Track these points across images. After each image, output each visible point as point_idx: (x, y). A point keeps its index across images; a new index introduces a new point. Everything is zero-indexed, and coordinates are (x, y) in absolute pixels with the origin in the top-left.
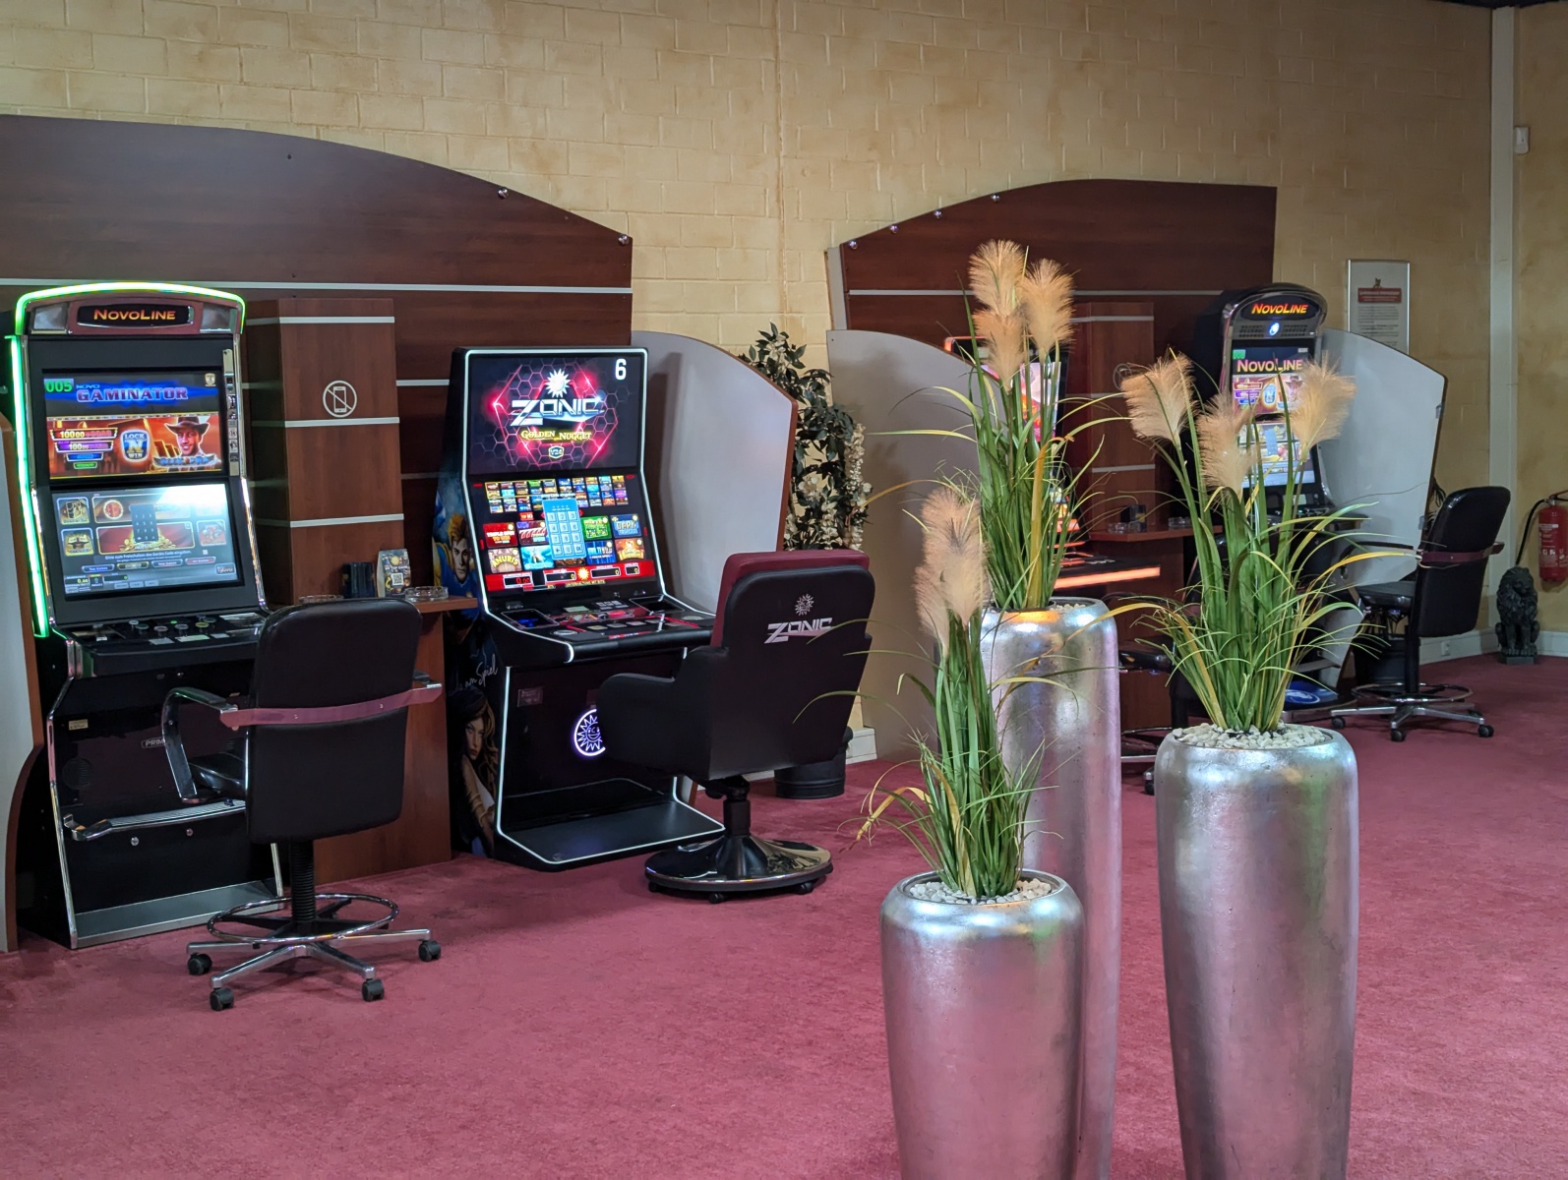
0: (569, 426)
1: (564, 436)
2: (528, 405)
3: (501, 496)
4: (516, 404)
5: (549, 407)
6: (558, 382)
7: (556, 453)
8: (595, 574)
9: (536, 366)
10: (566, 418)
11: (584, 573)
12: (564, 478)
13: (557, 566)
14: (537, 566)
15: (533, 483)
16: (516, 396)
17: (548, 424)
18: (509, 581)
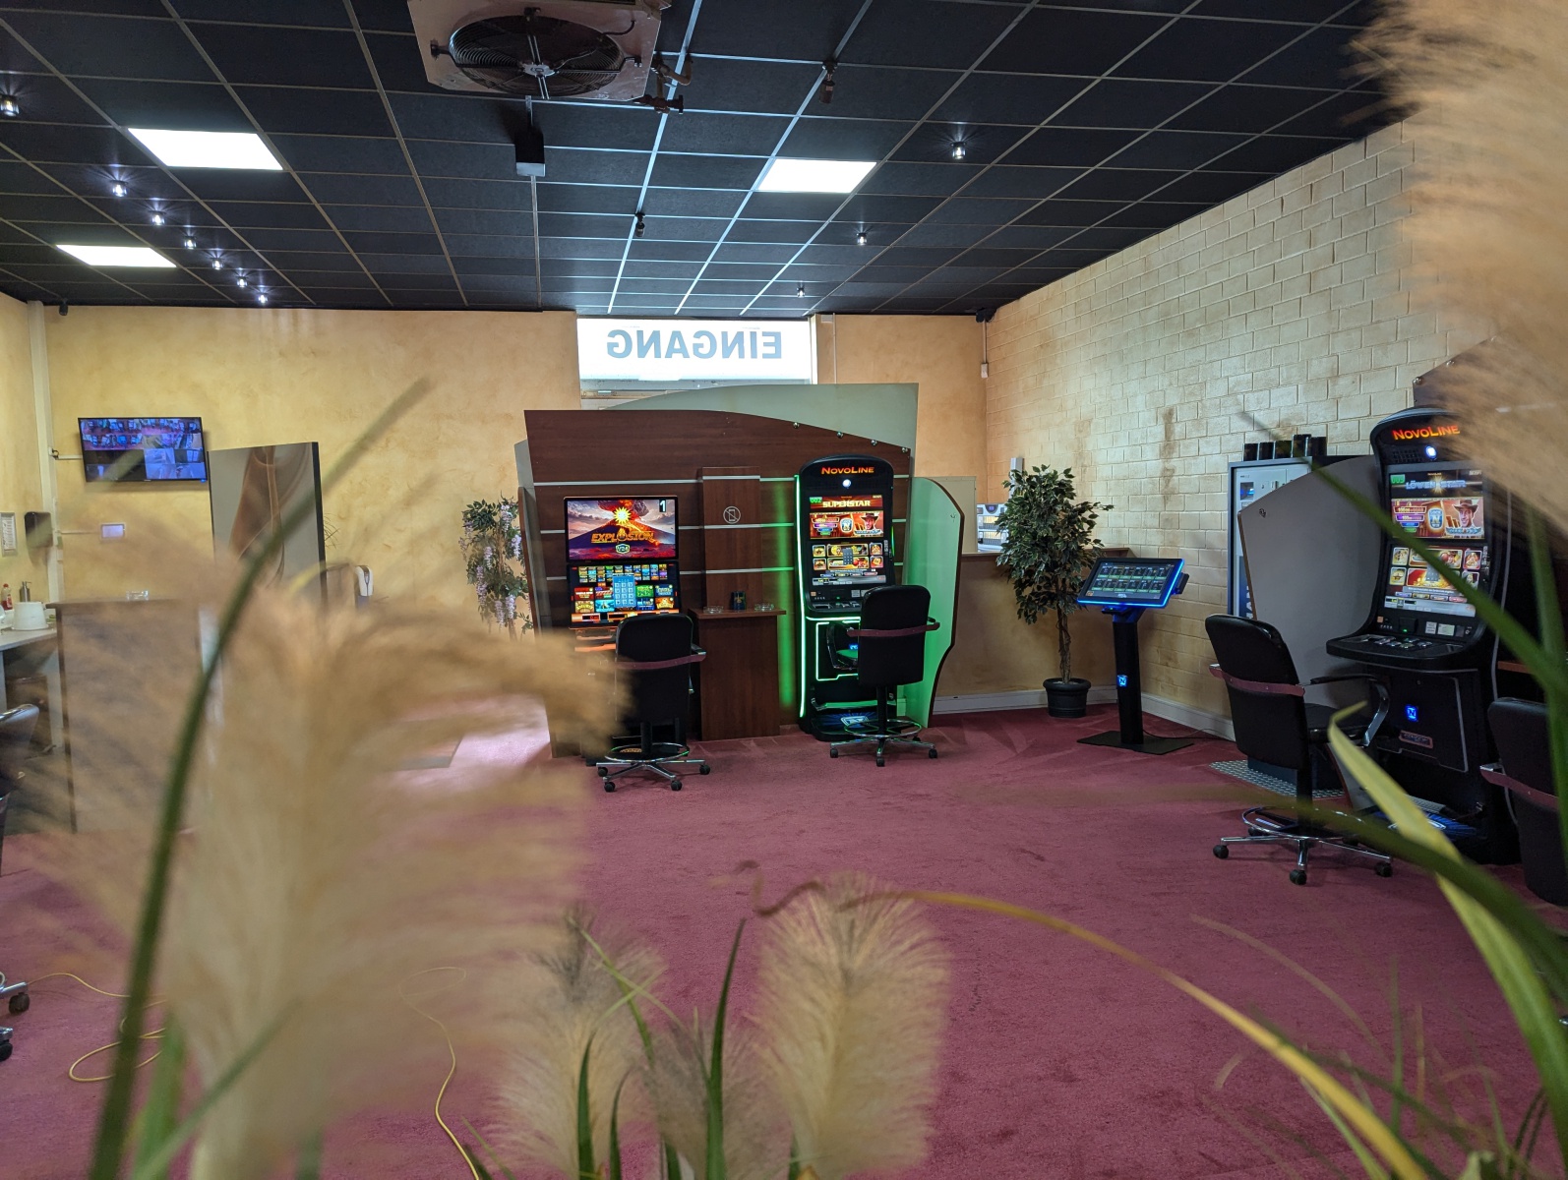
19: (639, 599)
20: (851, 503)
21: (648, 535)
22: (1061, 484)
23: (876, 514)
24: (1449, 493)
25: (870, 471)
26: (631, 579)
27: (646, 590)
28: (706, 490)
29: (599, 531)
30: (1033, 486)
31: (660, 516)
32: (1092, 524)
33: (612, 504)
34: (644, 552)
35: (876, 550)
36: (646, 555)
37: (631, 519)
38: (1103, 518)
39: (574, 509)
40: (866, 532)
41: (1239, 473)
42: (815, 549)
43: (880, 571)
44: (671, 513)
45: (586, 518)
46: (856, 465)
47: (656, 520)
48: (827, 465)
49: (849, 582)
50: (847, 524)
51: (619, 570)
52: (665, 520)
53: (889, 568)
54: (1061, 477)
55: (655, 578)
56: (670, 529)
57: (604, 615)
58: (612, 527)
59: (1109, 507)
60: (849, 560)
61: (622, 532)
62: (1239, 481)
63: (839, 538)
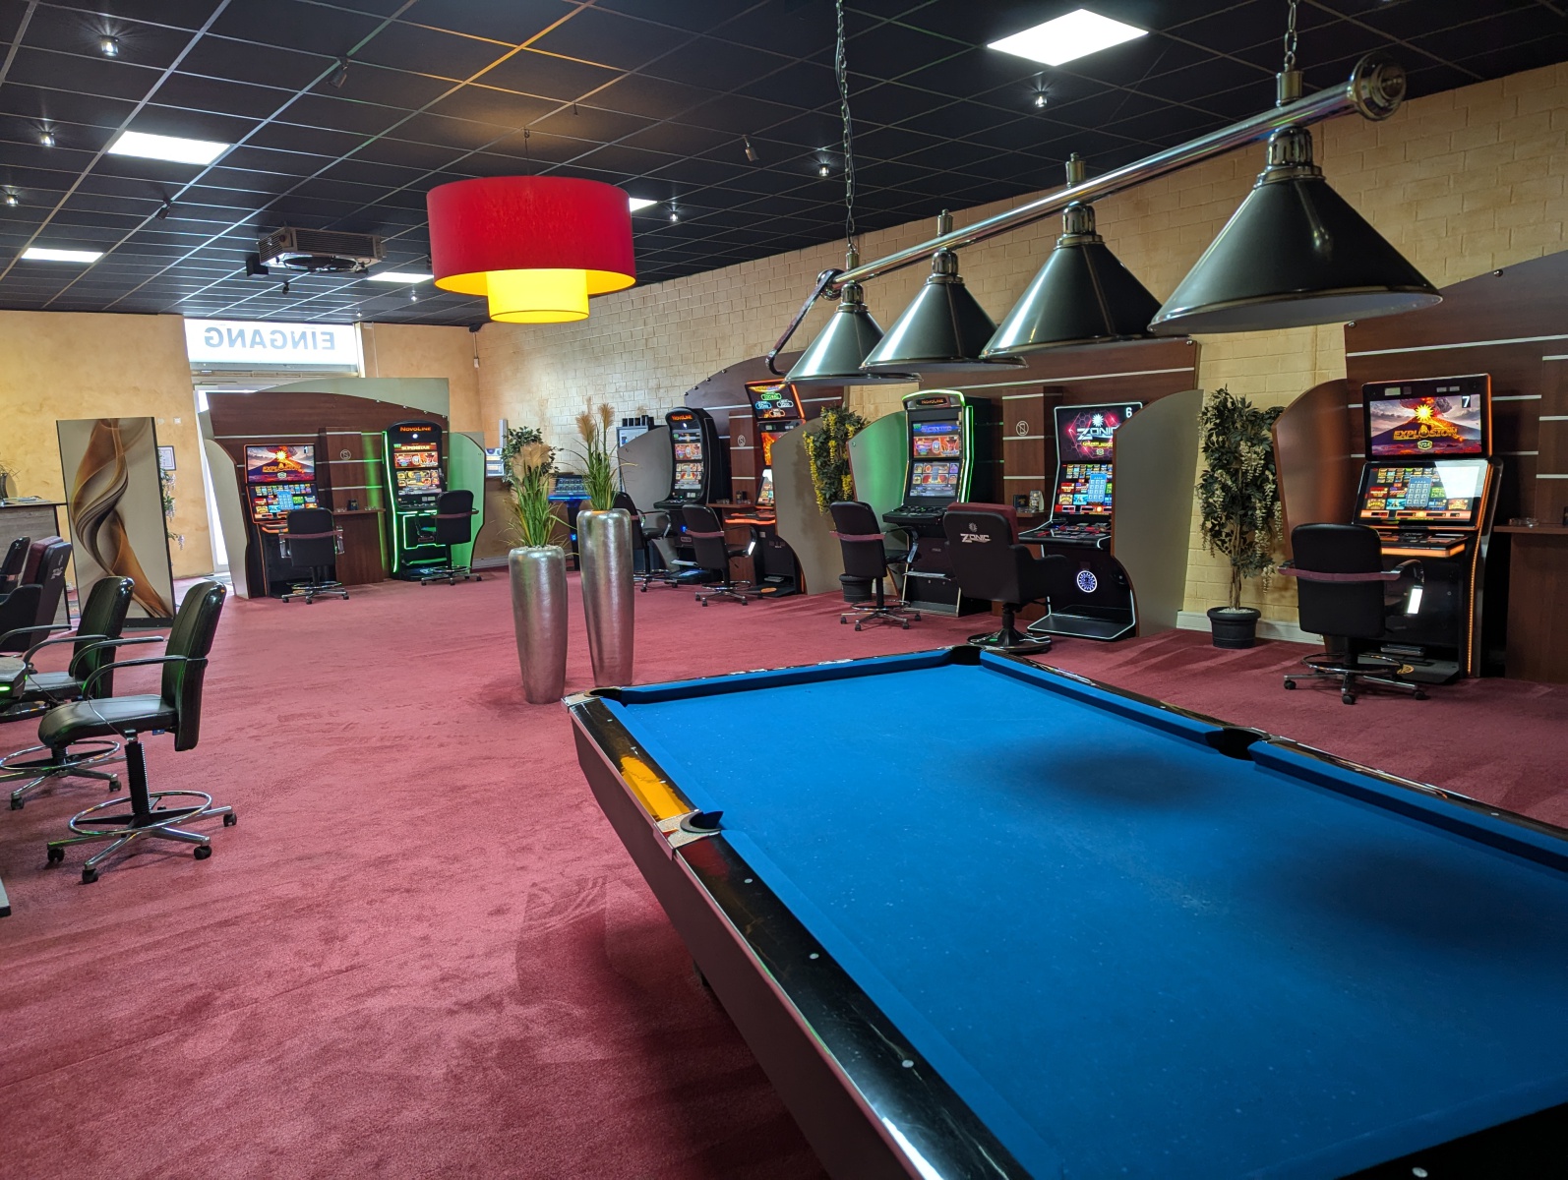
0: (1106, 440)
1: (1103, 444)
2: (1085, 431)
3: (1073, 471)
4: (1079, 430)
5: (1095, 431)
6: (1098, 420)
7: (1100, 452)
8: (1105, 510)
9: (1087, 413)
10: (1104, 436)
11: (1099, 509)
12: (1104, 464)
13: (1088, 504)
14: (1079, 503)
15: (1089, 466)
16: (1079, 427)
17: (1095, 439)
18: (1065, 509)
19: (295, 505)
20: (418, 448)
21: (297, 467)
22: (535, 437)
23: (433, 453)
24: (692, 441)
25: (429, 429)
26: (289, 493)
27: (299, 499)
28: (329, 441)
29: (268, 465)
30: (520, 437)
31: (304, 456)
32: (553, 459)
33: (275, 449)
34: (295, 477)
35: (434, 474)
36: (297, 479)
37: (287, 457)
38: (559, 456)
39: (252, 452)
40: (427, 464)
41: (621, 432)
42: (399, 474)
43: (438, 486)
44: (311, 454)
45: (260, 457)
46: (421, 426)
47: (302, 458)
48: (403, 426)
49: (421, 493)
50: (416, 460)
51: (281, 488)
52: (307, 458)
53: (442, 484)
54: (535, 433)
55: (303, 492)
56: (311, 463)
57: (275, 514)
58: (275, 463)
59: (561, 449)
60: (419, 480)
61: (281, 466)
62: (621, 436)
63: (412, 467)
